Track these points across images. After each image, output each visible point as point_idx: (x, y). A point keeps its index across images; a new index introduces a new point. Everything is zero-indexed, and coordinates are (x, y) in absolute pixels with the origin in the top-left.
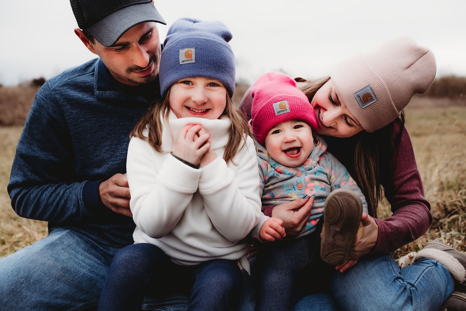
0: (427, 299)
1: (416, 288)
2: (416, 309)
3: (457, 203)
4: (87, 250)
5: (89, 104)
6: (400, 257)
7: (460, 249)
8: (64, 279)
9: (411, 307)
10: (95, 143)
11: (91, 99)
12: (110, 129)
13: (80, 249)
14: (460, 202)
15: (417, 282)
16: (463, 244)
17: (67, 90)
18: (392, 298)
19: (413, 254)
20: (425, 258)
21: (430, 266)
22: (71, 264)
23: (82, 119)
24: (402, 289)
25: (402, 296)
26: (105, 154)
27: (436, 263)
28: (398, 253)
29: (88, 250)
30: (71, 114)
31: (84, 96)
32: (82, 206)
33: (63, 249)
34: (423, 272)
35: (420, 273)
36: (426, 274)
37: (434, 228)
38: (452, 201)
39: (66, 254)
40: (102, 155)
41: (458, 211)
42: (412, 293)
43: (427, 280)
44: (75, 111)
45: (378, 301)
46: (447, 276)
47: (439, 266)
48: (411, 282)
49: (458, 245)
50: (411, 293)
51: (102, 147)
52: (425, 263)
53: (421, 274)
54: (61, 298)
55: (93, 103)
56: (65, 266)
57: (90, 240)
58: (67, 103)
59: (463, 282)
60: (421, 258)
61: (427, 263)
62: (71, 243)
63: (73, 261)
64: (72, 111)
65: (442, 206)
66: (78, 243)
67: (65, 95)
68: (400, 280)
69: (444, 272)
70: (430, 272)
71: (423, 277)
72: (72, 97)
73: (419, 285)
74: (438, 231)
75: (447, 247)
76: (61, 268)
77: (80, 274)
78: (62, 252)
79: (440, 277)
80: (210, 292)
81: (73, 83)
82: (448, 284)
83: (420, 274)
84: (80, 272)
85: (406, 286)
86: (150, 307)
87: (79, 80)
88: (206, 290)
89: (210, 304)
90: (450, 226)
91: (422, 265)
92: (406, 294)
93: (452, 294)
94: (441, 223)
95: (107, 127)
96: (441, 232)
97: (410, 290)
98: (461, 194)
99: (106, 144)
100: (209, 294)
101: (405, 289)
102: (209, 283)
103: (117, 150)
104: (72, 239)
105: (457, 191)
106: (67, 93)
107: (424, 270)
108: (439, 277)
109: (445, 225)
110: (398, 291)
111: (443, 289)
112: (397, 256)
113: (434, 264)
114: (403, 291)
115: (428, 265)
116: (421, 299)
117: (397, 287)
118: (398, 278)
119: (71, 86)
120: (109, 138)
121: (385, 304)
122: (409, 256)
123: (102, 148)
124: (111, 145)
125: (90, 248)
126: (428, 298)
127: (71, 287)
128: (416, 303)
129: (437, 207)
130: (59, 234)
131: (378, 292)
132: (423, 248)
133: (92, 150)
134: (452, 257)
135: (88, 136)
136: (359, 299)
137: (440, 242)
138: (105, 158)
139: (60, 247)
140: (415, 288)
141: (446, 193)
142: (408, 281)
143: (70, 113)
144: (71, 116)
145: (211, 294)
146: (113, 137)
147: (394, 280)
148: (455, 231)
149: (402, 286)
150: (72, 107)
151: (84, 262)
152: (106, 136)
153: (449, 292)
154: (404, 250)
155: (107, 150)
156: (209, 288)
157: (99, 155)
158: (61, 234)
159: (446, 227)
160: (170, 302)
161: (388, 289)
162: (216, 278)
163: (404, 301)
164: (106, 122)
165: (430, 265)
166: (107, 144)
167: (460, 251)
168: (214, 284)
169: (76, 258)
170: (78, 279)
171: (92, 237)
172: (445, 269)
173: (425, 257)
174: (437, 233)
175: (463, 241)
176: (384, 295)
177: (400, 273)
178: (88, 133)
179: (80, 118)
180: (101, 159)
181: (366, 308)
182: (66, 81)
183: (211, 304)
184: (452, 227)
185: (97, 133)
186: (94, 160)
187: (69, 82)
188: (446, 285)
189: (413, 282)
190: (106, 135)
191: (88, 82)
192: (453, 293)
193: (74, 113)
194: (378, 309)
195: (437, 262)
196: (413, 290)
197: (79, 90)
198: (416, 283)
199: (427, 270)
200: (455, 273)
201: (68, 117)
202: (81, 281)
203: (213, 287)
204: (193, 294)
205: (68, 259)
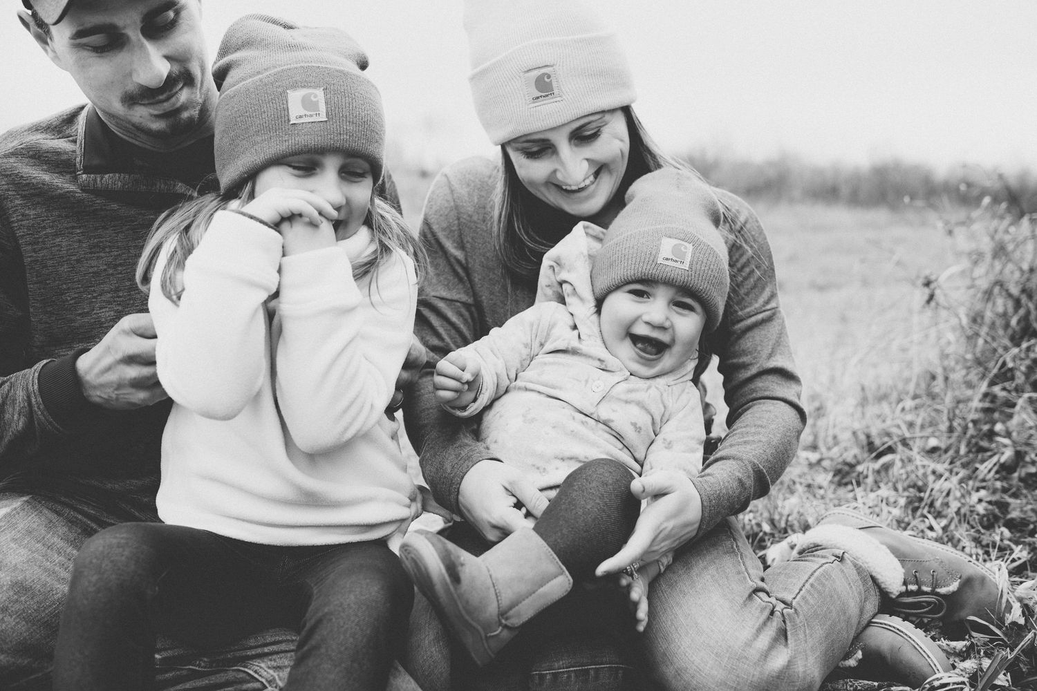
0: (819, 632)
1: (796, 610)
2: (795, 654)
3: (894, 430)
4: (73, 539)
5: (65, 197)
6: (769, 544)
7: (895, 527)
8: (17, 606)
9: (786, 650)
10: (80, 286)
11: (72, 188)
12: (116, 253)
13: (55, 539)
14: (898, 427)
15: (798, 597)
16: (903, 516)
17: (15, 164)
18: (746, 633)
19: (798, 538)
20: (820, 546)
21: (827, 563)
22: (33, 574)
23: (49, 231)
24: (767, 613)
25: (767, 629)
26: (104, 310)
27: (840, 556)
28: (766, 538)
29: (75, 539)
30: (24, 218)
31: (56, 181)
32: (39, 408)
33: (14, 540)
34: (812, 574)
35: (806, 577)
36: (818, 579)
37: (846, 484)
38: (884, 426)
39: (23, 551)
40: (95, 312)
41: (894, 446)
42: (787, 622)
43: (819, 592)
44: (32, 212)
45: (717, 642)
46: (864, 582)
47: (849, 562)
48: (786, 598)
49: (890, 518)
50: (784, 621)
51: (95, 295)
52: (818, 556)
53: (807, 581)
54: (9, 652)
55: (77, 195)
56: (19, 578)
57: (80, 517)
58: (14, 193)
59: (897, 594)
60: (812, 546)
61: (823, 557)
62: (35, 526)
63: (40, 566)
64: (27, 212)
65: (862, 437)
66: (50, 526)
67: (10, 175)
68: (762, 594)
69: (858, 573)
70: (827, 575)
71: (812, 585)
72: (28, 181)
73: (802, 604)
74: (853, 490)
75: (866, 521)
76: (9, 583)
77: (56, 597)
78: (13, 548)
79: (850, 584)
80: (344, 623)
81: (31, 153)
82: (866, 599)
83: (806, 579)
84: (54, 592)
85: (774, 607)
86: (214, 665)
87: (45, 147)
88: (334, 620)
89: (343, 649)
90: (878, 479)
91: (812, 561)
92: (775, 624)
93: (874, 620)
94: (860, 474)
95: (107, 250)
96: (859, 492)
97: (783, 614)
98: (903, 409)
99: (106, 289)
100: (342, 627)
101: (772, 613)
102: (342, 604)
103: (132, 302)
104: (37, 517)
105: (894, 405)
106: (16, 172)
107: (815, 572)
108: (846, 585)
109: (866, 477)
110: (758, 618)
111: (853, 610)
112: (764, 544)
113: (839, 557)
114: (768, 619)
115: (824, 561)
116: (805, 632)
117: (756, 609)
118: (757, 590)
119: (27, 158)
120: (112, 274)
121: (730, 647)
122: (788, 543)
123: (95, 297)
124: (117, 290)
125: (79, 534)
126: (822, 629)
127: (34, 624)
128: (796, 641)
129: (853, 439)
130: (6, 506)
131: (715, 622)
132: (817, 524)
133: (71, 300)
134: (877, 542)
135: (62, 269)
136: (677, 640)
137: (854, 511)
138: (103, 320)
139: (9, 536)
140: (793, 610)
141: (872, 410)
142: (780, 596)
143: (23, 215)
144: (23, 223)
145: (346, 626)
146: (121, 273)
147: (750, 597)
148: (889, 489)
149: (766, 608)
150: (27, 203)
151: (66, 569)
152: (105, 270)
153: (867, 617)
154: (780, 532)
155: (109, 302)
156: (342, 614)
157: (88, 312)
158: (11, 507)
159: (870, 480)
160: (259, 651)
161: (736, 616)
162: (357, 593)
163: (770, 640)
164: (104, 239)
165: (828, 561)
166: (106, 287)
167: (894, 530)
168: (352, 605)
169: (47, 560)
170: (50, 606)
171: (86, 509)
172: (861, 567)
173: (820, 544)
174: (851, 495)
175: (903, 509)
176: (727, 630)
177: (763, 580)
178: (64, 261)
179: (44, 228)
180: (93, 320)
181: (692, 660)
182: (13, 147)
183: (346, 649)
184: (881, 482)
185: (85, 262)
186: (77, 324)
187: (22, 148)
188: (861, 601)
189: (789, 598)
190: (105, 267)
191: (66, 153)
192: (876, 617)
193: (32, 217)
194: (716, 660)
195: (844, 553)
196: (788, 615)
197: (45, 167)
198: (796, 600)
199: (819, 570)
200: (882, 575)
201: (16, 224)
202: (58, 612)
203: (350, 611)
204: (306, 629)
205: (28, 561)
